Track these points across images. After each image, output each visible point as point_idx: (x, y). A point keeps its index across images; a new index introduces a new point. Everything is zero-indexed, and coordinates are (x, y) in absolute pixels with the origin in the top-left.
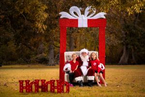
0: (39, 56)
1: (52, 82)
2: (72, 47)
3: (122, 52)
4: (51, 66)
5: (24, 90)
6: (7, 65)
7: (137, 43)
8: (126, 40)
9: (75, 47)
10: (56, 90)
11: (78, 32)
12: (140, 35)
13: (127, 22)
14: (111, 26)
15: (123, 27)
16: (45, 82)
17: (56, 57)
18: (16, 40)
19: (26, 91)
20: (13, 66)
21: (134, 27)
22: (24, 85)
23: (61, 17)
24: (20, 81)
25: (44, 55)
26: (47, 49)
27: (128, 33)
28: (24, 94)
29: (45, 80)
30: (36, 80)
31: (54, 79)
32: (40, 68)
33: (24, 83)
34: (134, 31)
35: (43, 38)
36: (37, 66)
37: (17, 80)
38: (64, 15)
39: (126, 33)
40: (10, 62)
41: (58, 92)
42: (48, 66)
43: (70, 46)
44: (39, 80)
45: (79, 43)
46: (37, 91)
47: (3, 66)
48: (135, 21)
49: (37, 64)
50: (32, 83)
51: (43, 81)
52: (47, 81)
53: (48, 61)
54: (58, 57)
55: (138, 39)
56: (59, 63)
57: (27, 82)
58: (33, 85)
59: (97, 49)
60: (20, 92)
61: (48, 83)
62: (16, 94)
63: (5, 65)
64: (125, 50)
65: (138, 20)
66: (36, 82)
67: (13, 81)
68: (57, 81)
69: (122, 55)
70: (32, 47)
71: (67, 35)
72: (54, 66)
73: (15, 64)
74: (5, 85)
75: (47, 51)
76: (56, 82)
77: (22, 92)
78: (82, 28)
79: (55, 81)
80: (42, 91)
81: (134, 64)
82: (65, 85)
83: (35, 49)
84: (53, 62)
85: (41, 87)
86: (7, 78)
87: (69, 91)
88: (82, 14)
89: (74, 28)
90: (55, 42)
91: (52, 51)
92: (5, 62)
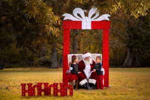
0: (42, 58)
1: (55, 85)
2: (75, 50)
3: (126, 55)
4: (55, 69)
5: (27, 94)
6: (8, 67)
7: (141, 46)
8: (130, 42)
9: (79, 50)
10: (59, 94)
11: (82, 35)
12: (144, 38)
13: (131, 25)
14: (114, 28)
15: (127, 30)
16: (48, 85)
17: (59, 60)
18: (18, 42)
19: (29, 95)
20: (15, 69)
21: (138, 29)
22: (27, 89)
23: (65, 19)
24: (22, 84)
25: (47, 57)
26: (50, 52)
27: (132, 35)
28: (26, 98)
29: (48, 84)
30: (38, 83)
31: (57, 82)
32: (43, 71)
33: (27, 87)
34: (139, 34)
35: (46, 41)
36: (40, 69)
37: (19, 84)
38: (67, 16)
39: (130, 36)
40: (12, 65)
41: (61, 95)
42: (51, 69)
43: (74, 48)
44: (42, 84)
45: (82, 45)
46: (40, 94)
47: (5, 69)
48: (139, 23)
49: (40, 67)
50: (34, 86)
51: (46, 84)
52: (50, 84)
53: (51, 63)
54: (61, 59)
55: (143, 42)
56: (62, 66)
57: (30, 85)
58: (36, 88)
59: (101, 51)
60: (22, 95)
61: (51, 86)
62: (18, 97)
63: (6, 68)
64: (128, 53)
65: (142, 23)
66: (39, 85)
67: (15, 85)
68: (60, 84)
69: (126, 58)
70: (35, 50)
71: (71, 37)
72: (57, 69)
73: (17, 67)
74: (7, 88)
75: (50, 54)
76: (59, 86)
77: (25, 95)
78: (86, 30)
79: (58, 84)
80: (45, 95)
81: (138, 67)
82: (69, 88)
83: (38, 51)
84: (56, 65)
85: (44, 90)
86: (8, 81)
87: (72, 95)
88: (85, 16)
89: (78, 30)
90: (58, 45)
91: (55, 53)
92: (7, 65)
